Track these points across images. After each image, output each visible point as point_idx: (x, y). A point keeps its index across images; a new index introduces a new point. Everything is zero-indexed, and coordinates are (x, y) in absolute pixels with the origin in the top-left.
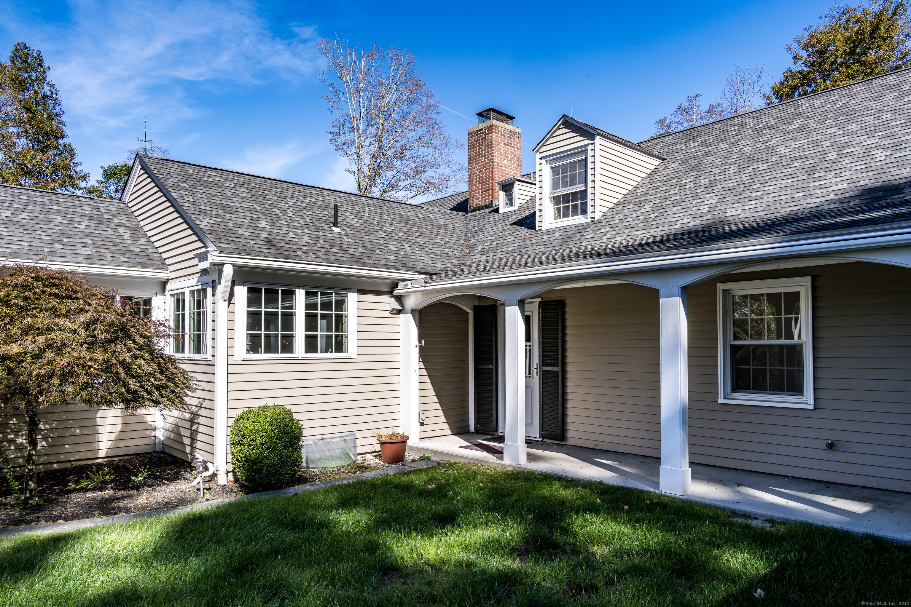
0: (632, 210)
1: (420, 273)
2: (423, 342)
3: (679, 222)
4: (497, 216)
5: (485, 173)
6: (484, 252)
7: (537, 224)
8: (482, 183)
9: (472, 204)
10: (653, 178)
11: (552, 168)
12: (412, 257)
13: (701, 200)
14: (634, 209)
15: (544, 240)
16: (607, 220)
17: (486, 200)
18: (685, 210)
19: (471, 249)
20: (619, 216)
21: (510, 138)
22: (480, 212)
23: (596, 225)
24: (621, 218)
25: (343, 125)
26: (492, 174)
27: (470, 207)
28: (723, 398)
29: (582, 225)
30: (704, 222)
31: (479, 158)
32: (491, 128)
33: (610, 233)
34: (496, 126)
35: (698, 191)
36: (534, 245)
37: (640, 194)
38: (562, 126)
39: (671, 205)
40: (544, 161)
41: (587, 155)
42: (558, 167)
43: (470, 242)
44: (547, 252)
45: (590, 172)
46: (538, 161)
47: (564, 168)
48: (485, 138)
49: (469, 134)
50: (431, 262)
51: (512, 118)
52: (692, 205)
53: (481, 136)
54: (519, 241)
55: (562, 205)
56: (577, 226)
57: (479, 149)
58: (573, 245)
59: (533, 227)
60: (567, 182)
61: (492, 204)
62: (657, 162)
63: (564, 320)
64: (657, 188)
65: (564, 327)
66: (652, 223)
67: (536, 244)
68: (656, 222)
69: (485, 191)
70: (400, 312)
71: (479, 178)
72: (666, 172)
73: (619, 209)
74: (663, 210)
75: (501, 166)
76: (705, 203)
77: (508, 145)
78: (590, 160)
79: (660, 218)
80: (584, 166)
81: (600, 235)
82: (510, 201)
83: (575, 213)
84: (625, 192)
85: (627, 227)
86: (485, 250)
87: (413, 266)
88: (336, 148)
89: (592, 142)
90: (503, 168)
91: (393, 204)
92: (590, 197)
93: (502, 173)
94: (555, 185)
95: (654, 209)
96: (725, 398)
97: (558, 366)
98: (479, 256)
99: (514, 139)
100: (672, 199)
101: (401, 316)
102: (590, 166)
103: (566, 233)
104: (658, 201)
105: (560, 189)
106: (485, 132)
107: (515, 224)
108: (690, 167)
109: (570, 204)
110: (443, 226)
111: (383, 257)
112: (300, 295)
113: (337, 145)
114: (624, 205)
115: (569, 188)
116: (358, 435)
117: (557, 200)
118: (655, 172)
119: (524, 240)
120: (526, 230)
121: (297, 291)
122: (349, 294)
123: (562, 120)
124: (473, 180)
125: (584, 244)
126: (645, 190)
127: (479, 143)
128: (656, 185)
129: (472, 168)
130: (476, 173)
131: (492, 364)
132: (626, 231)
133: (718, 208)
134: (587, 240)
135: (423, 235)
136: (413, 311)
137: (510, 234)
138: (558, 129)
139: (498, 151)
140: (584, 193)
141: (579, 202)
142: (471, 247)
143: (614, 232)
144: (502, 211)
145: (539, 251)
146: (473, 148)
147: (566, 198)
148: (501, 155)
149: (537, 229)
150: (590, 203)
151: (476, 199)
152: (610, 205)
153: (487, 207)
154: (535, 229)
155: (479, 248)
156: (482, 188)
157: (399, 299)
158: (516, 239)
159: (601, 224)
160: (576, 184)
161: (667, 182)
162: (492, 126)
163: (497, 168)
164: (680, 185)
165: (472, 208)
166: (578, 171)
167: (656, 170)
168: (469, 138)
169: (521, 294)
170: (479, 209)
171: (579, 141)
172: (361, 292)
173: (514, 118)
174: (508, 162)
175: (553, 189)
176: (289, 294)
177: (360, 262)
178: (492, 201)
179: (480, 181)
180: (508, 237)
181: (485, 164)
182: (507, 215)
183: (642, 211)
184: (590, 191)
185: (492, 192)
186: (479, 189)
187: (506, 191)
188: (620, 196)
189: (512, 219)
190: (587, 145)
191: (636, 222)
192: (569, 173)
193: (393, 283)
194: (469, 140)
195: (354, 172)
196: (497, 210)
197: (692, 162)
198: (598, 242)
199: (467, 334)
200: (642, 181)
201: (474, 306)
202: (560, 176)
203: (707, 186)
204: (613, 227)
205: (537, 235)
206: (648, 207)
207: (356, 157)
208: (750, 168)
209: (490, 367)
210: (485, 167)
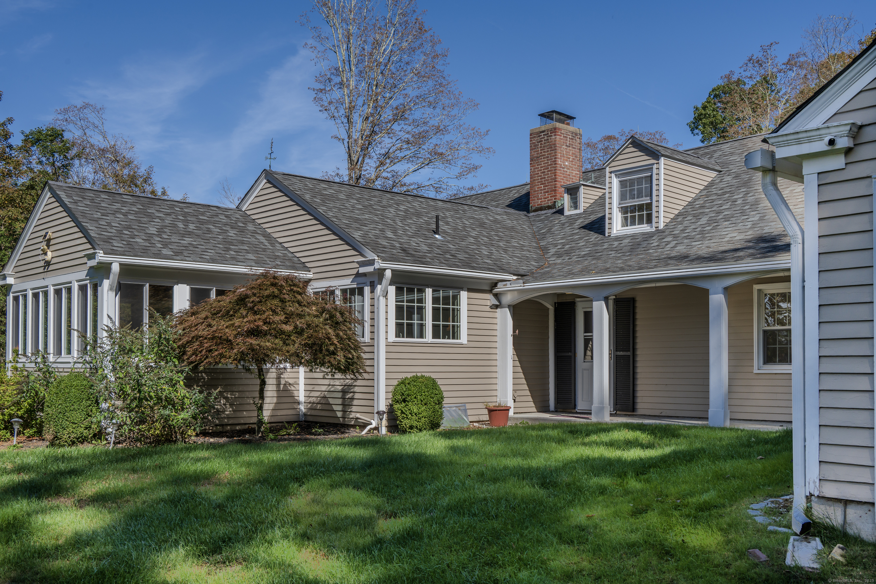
0: (690, 221)
1: (515, 275)
2: (517, 332)
3: (728, 236)
4: (562, 218)
5: (548, 174)
6: (559, 255)
7: (607, 231)
8: (545, 183)
9: (534, 203)
10: (710, 190)
11: (620, 181)
12: (502, 260)
13: (746, 217)
14: (693, 221)
15: (614, 246)
16: (670, 230)
17: (548, 200)
18: (734, 225)
19: (544, 252)
20: (680, 227)
21: (572, 139)
22: (543, 212)
23: (660, 234)
24: (681, 229)
25: (330, 80)
26: (555, 175)
27: (531, 207)
28: (757, 369)
29: (647, 233)
30: (747, 237)
31: (541, 159)
32: (554, 130)
33: (672, 243)
34: (559, 129)
35: (745, 208)
36: (606, 250)
37: (698, 206)
38: (630, 146)
39: (723, 220)
40: (613, 175)
41: (652, 173)
42: (626, 180)
43: (541, 244)
44: (619, 257)
45: (655, 187)
46: (608, 175)
47: (632, 182)
48: (548, 139)
49: (531, 135)
50: (518, 265)
51: (572, 118)
52: (739, 221)
53: (543, 138)
54: (591, 246)
55: (629, 215)
56: (643, 234)
57: (541, 150)
58: (642, 252)
59: (603, 233)
60: (635, 195)
61: (555, 205)
62: (713, 174)
63: (634, 314)
64: (713, 201)
65: (634, 320)
66: (707, 235)
67: (608, 250)
68: (710, 235)
69: (547, 192)
70: (497, 307)
71: (541, 179)
72: (722, 185)
73: (679, 220)
74: (716, 224)
75: (563, 168)
76: (749, 220)
77: (569, 147)
78: (655, 177)
79: (714, 231)
80: (650, 182)
81: (664, 244)
82: (575, 205)
83: (641, 222)
84: (685, 204)
85: (686, 238)
86: (559, 253)
87: (507, 269)
88: (321, 109)
89: (657, 162)
90: (565, 170)
91: (464, 206)
92: (654, 209)
93: (564, 174)
94: (623, 197)
95: (709, 222)
96: (759, 369)
97: (629, 351)
98: (554, 259)
99: (575, 140)
100: (724, 214)
101: (499, 310)
102: (655, 182)
103: (634, 241)
104: (713, 215)
105: (628, 201)
106: (548, 134)
107: (584, 227)
108: (742, 182)
109: (637, 214)
110: (513, 227)
111: (482, 261)
112: (429, 292)
113: (322, 106)
114: (684, 216)
115: (636, 200)
116: (468, 406)
117: (624, 210)
118: (711, 184)
119: (595, 245)
120: (596, 235)
121: (427, 289)
122: (461, 292)
123: (630, 140)
124: (534, 180)
125: (651, 251)
126: (702, 202)
127: (541, 144)
128: (712, 198)
129: (534, 169)
130: (538, 173)
131: (571, 352)
132: (686, 241)
133: (759, 226)
134: (653, 248)
135: (501, 239)
136: (509, 306)
137: (580, 239)
138: (627, 147)
139: (560, 153)
140: (649, 206)
141: (645, 212)
142: (544, 250)
143: (676, 242)
144: (567, 213)
145: (611, 256)
146: (535, 149)
147: (633, 209)
148: (564, 156)
149: (607, 235)
150: (654, 214)
151: (538, 199)
152: (672, 216)
153: (549, 207)
154: (605, 235)
155: (553, 251)
156: (545, 189)
157: (497, 296)
158: (588, 244)
159: (664, 234)
160: (642, 197)
161: (722, 197)
162: (555, 129)
163: (560, 170)
164: (732, 201)
165: (533, 208)
166: (644, 186)
167: (712, 182)
168: (530, 138)
169: (606, 292)
170: (541, 209)
171: (645, 160)
172: (470, 290)
173: (575, 118)
174: (570, 164)
175: (621, 200)
176: (421, 291)
177: (467, 265)
178: (555, 202)
179: (542, 181)
180: (579, 242)
181: (548, 165)
182: (572, 219)
183: (699, 223)
184: (654, 204)
185: (555, 193)
186: (541, 190)
187: (571, 195)
188: (681, 208)
189: (579, 222)
190: (653, 164)
191: (694, 233)
192: (636, 187)
193: (492, 283)
194: (531, 141)
195: (343, 140)
196: (561, 212)
197: (744, 177)
198: (663, 250)
199: (548, 327)
200: (700, 192)
201: (555, 303)
202: (628, 189)
203: (753, 203)
204: (675, 237)
205: (607, 241)
206: (704, 220)
207: (346, 120)
208: (788, 189)
209: (570, 354)
210: (548, 168)
